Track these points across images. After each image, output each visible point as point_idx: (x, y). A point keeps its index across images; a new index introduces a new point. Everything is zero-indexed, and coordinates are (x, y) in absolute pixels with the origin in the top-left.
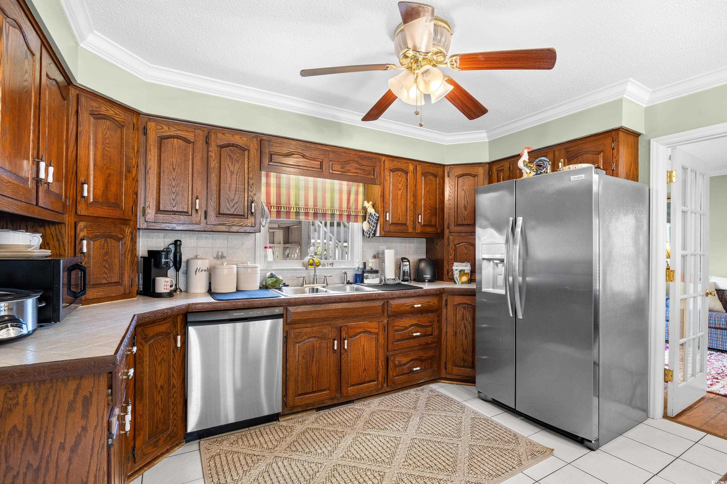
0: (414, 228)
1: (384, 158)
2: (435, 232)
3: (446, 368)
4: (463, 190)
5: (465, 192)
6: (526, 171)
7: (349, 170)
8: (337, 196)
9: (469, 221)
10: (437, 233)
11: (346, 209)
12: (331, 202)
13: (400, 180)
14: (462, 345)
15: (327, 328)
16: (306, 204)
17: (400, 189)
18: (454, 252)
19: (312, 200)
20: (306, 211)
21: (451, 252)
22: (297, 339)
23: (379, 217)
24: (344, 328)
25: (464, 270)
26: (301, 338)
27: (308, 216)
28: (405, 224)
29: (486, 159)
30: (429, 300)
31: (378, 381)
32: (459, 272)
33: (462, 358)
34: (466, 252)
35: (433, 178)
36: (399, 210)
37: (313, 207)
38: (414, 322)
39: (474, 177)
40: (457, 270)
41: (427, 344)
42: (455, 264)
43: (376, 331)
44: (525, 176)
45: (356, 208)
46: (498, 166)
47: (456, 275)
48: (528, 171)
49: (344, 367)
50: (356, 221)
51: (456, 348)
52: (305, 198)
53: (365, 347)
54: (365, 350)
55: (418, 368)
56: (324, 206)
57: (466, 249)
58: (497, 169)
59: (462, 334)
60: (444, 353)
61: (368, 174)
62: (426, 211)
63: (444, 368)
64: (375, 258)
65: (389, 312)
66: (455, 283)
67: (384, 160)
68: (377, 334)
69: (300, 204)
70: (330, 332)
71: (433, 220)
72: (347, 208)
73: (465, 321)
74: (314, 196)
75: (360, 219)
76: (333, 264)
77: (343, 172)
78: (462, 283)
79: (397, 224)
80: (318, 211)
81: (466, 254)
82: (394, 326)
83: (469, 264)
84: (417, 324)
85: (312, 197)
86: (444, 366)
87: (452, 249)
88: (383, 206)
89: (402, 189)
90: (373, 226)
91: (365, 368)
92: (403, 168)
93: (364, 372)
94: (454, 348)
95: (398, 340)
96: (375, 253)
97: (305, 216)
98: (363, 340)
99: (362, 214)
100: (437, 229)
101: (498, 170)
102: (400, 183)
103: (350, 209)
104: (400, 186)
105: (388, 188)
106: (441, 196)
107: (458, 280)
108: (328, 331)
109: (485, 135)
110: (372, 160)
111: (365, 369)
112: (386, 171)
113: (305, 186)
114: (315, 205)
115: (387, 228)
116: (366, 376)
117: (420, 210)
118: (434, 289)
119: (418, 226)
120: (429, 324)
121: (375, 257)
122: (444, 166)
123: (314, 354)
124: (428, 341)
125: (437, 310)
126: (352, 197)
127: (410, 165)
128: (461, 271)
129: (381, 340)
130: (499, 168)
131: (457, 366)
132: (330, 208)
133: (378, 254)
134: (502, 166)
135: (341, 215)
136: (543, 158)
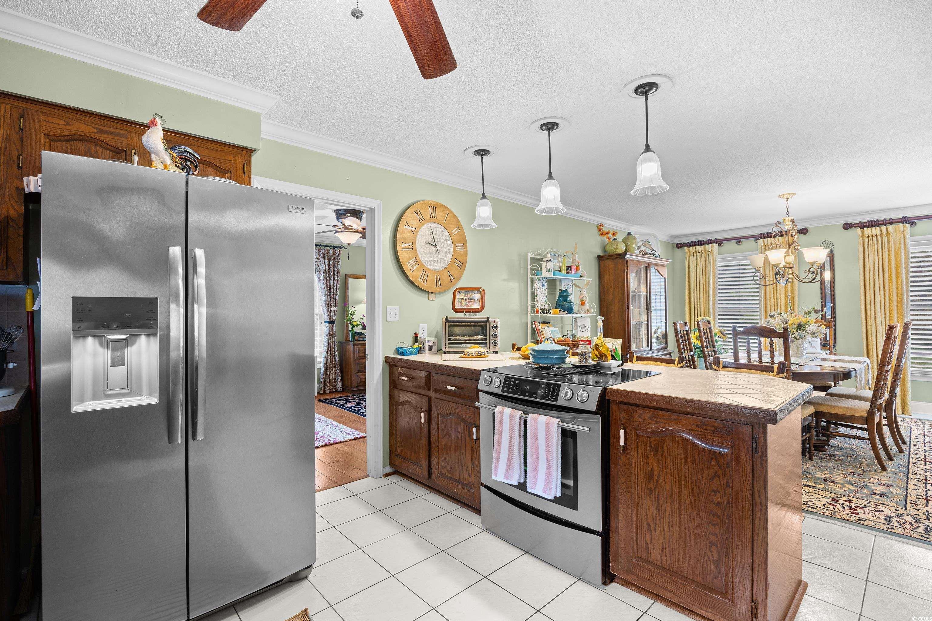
6: (162, 156)
48: (168, 161)
136: (189, 149)
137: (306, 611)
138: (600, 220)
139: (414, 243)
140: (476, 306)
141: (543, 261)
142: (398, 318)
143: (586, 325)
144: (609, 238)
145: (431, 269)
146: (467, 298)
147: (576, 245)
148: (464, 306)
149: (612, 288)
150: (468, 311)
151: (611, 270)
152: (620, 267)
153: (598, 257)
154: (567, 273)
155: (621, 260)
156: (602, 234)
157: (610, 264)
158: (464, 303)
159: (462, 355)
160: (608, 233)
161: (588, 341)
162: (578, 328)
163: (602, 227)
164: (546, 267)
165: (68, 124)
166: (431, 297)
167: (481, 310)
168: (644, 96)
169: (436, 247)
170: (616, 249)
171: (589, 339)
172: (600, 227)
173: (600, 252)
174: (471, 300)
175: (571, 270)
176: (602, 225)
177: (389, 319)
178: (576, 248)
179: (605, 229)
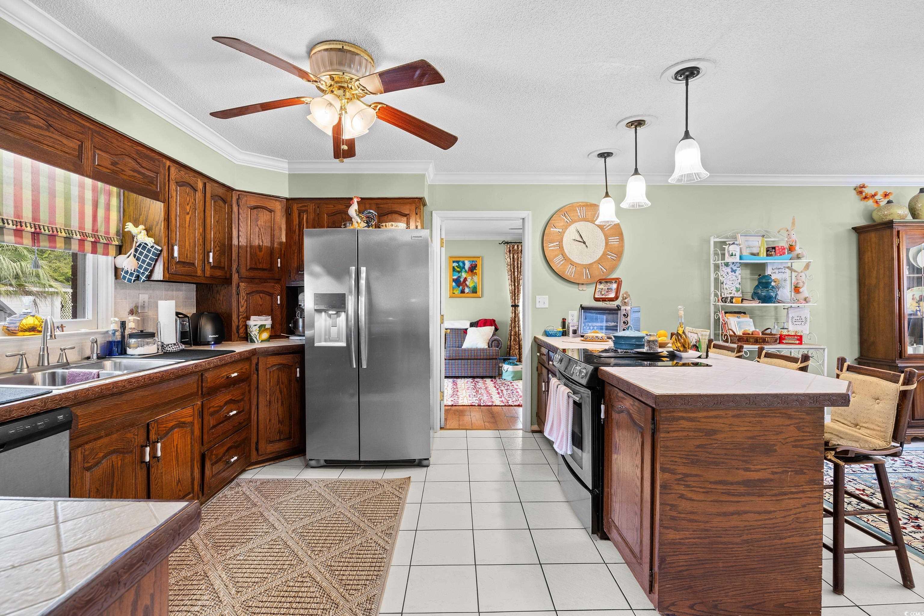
0: (204, 271)
1: (168, 163)
2: (224, 277)
3: (257, 450)
4: (258, 225)
5: (260, 229)
6: (356, 219)
7: (123, 171)
8: (75, 207)
9: (264, 265)
10: (226, 279)
11: (90, 232)
12: (65, 216)
13: (188, 200)
14: (278, 414)
15: (133, 431)
16: (18, 213)
17: (188, 214)
18: (246, 303)
19: (30, 208)
20: (19, 227)
21: (242, 303)
22: (87, 462)
23: (161, 251)
24: (153, 425)
25: (265, 325)
26: (93, 459)
27: (21, 237)
28: (193, 264)
29: (286, 194)
30: (242, 366)
31: (193, 493)
32: (259, 327)
33: (277, 430)
34: (261, 303)
35: (221, 203)
36: (187, 243)
37: (31, 221)
38: (228, 397)
39: (271, 212)
40: (255, 325)
41: (240, 423)
42: (252, 318)
43: (190, 419)
44: (355, 225)
45: (107, 232)
46: (301, 205)
47: (254, 331)
48: (359, 221)
49: (154, 486)
50: (106, 253)
51: (270, 421)
52: (15, 202)
53: (179, 447)
54: (179, 452)
55: (236, 458)
56: (52, 220)
57: (261, 299)
58: (299, 208)
59: (278, 402)
60: (255, 431)
61: (149, 182)
62: (216, 247)
63: (254, 450)
64: (132, 314)
65: (204, 389)
66: (252, 341)
67: (169, 167)
68: (192, 423)
69: (4, 211)
70: (136, 437)
71: (222, 260)
72: (93, 231)
73: (281, 386)
74: (33, 200)
75: (112, 250)
76: (62, 326)
77: (113, 171)
78: (262, 341)
79: (184, 263)
80: (42, 230)
81: (261, 305)
82: (210, 408)
83: (270, 317)
84: (231, 399)
85: (30, 202)
86: (254, 447)
87: (243, 299)
88: (167, 235)
89: (190, 213)
90: (149, 264)
91: (179, 479)
92: (191, 183)
93: (177, 485)
94: (268, 420)
95: (214, 427)
96: (132, 306)
97: (15, 236)
98: (176, 436)
99: (117, 243)
100: (226, 273)
101: (301, 210)
102: (188, 204)
103: (97, 231)
104: (188, 208)
105: (174, 209)
106: (230, 229)
107: (258, 337)
108: (134, 435)
109: (286, 166)
110: (154, 162)
111: (179, 481)
112: (171, 182)
113: (14, 178)
114: (36, 218)
115: (173, 269)
116: (180, 490)
117: (209, 244)
118: (247, 351)
119: (207, 268)
120: (240, 398)
121: (132, 312)
122: (232, 190)
123: (113, 480)
124: (241, 420)
125: (248, 378)
126: (101, 213)
127: (199, 180)
128: (261, 326)
129: (197, 432)
130: (301, 207)
131: (271, 442)
132: (63, 227)
133: (137, 307)
134: (305, 206)
135: (82, 242)
136: (371, 211)
137: (410, 478)
138: (858, 181)
139: (561, 241)
140: (612, 295)
141: (726, 245)
142: (547, 306)
143: (803, 317)
144: (877, 202)
145: (580, 263)
146: (606, 288)
147: (794, 219)
148: (603, 295)
149: (876, 268)
150: (604, 300)
151: (873, 245)
152: (886, 240)
153: (856, 230)
154: (767, 255)
155: (888, 232)
156: (866, 198)
157: (873, 236)
158: (603, 293)
159: (582, 338)
160: (873, 196)
161: (798, 336)
162: (790, 320)
163: (864, 189)
164: (729, 252)
165: (334, 207)
166: (581, 288)
167: (616, 298)
168: (685, 81)
169: (584, 243)
170: (886, 215)
171: (799, 334)
172: (860, 190)
173: (861, 222)
174: (609, 290)
175: (775, 251)
176: (864, 186)
177: (538, 306)
178: (793, 224)
179: (868, 191)
